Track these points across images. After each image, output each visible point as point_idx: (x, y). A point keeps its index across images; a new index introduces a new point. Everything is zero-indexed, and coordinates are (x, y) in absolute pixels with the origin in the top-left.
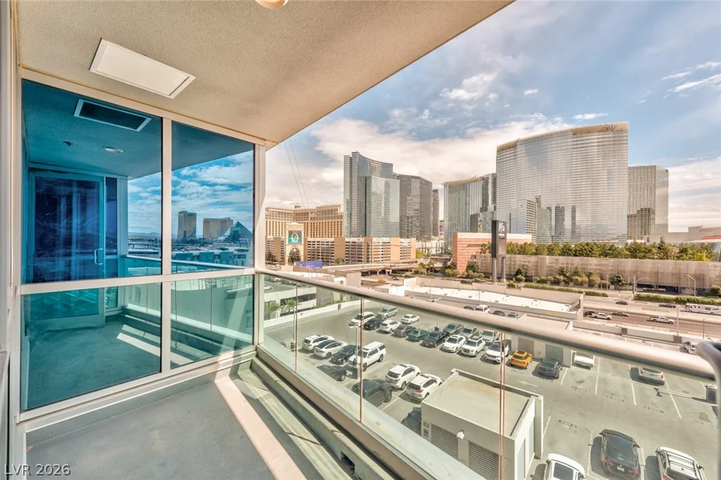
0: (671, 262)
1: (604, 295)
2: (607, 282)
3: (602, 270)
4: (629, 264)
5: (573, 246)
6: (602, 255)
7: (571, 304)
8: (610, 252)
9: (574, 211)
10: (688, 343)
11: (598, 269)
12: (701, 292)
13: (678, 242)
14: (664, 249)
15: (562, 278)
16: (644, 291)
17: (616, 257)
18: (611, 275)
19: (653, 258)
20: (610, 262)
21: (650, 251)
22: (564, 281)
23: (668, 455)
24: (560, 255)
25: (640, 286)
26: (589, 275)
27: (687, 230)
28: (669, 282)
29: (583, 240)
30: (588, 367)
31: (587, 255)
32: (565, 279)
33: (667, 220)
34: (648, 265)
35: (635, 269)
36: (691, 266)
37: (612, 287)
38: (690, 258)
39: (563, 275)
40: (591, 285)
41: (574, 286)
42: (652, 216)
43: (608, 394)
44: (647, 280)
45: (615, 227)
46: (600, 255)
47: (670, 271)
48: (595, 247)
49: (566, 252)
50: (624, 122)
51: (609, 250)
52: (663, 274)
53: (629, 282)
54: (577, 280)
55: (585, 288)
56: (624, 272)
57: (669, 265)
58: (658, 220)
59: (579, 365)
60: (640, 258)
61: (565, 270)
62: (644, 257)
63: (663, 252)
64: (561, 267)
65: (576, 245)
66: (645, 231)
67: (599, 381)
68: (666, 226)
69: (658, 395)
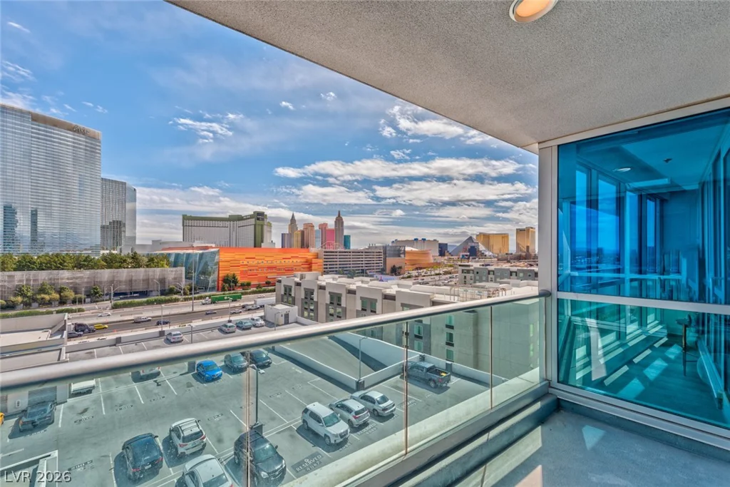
0: (142, 270)
1: (80, 310)
2: (83, 296)
3: (76, 284)
4: (106, 274)
5: (36, 257)
6: (75, 267)
7: (51, 328)
8: (86, 263)
9: (34, 215)
10: (170, 334)
11: (71, 283)
12: (163, 293)
13: (146, 252)
14: (137, 259)
15: (20, 299)
16: (121, 299)
17: (92, 268)
18: (86, 287)
19: (127, 268)
20: (85, 274)
21: (125, 261)
22: (22, 302)
23: (180, 427)
24: (15, 270)
25: (116, 294)
26: (60, 291)
27: (150, 243)
28: (141, 288)
29: (50, 251)
30: (89, 391)
31: (58, 268)
32: (26, 299)
33: (135, 233)
34: (124, 274)
35: (111, 279)
36: (156, 272)
37: (88, 300)
38: (155, 266)
39: (22, 295)
40: (62, 302)
41: (39, 307)
42: (123, 229)
43: (116, 408)
44: (123, 288)
45: (88, 237)
46: (73, 267)
47: (141, 278)
48: (67, 259)
49: (24, 265)
50: (97, 131)
51: (84, 261)
52: (136, 281)
53: (106, 292)
54: (42, 299)
55: (55, 306)
56: (101, 282)
57: (140, 273)
58: (128, 233)
59: (78, 394)
60: (115, 268)
61: (25, 289)
62: (120, 267)
63: (136, 261)
64: (17, 286)
65: (39, 257)
66: (117, 242)
67: (104, 400)
68: (134, 238)
69: (158, 385)
